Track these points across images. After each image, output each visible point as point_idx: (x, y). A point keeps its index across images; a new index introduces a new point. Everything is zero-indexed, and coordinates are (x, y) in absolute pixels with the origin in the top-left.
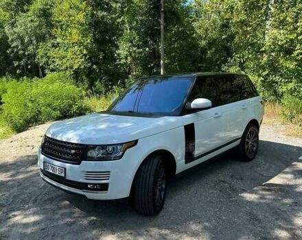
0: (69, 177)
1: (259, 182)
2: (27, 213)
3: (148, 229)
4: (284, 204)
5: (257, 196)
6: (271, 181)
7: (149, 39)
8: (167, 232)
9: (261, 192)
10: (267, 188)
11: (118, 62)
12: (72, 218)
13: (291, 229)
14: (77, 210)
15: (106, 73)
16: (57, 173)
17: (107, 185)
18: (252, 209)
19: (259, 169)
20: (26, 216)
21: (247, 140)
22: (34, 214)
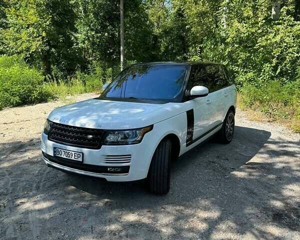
0: (88, 161)
1: (242, 161)
2: (36, 199)
3: (164, 206)
4: (270, 179)
5: (246, 174)
6: (252, 161)
7: (108, 24)
8: (182, 208)
9: (247, 170)
10: (250, 166)
11: (75, 46)
12: (85, 201)
13: (283, 199)
14: (86, 193)
15: (65, 57)
16: (73, 158)
17: (128, 167)
18: (246, 184)
19: (238, 150)
20: (36, 203)
21: (227, 124)
22: (44, 200)
